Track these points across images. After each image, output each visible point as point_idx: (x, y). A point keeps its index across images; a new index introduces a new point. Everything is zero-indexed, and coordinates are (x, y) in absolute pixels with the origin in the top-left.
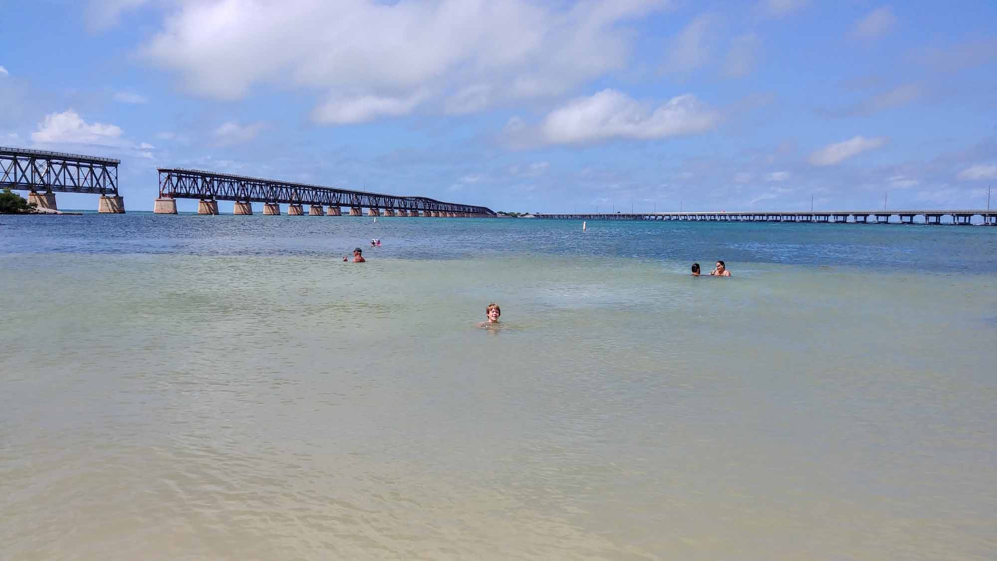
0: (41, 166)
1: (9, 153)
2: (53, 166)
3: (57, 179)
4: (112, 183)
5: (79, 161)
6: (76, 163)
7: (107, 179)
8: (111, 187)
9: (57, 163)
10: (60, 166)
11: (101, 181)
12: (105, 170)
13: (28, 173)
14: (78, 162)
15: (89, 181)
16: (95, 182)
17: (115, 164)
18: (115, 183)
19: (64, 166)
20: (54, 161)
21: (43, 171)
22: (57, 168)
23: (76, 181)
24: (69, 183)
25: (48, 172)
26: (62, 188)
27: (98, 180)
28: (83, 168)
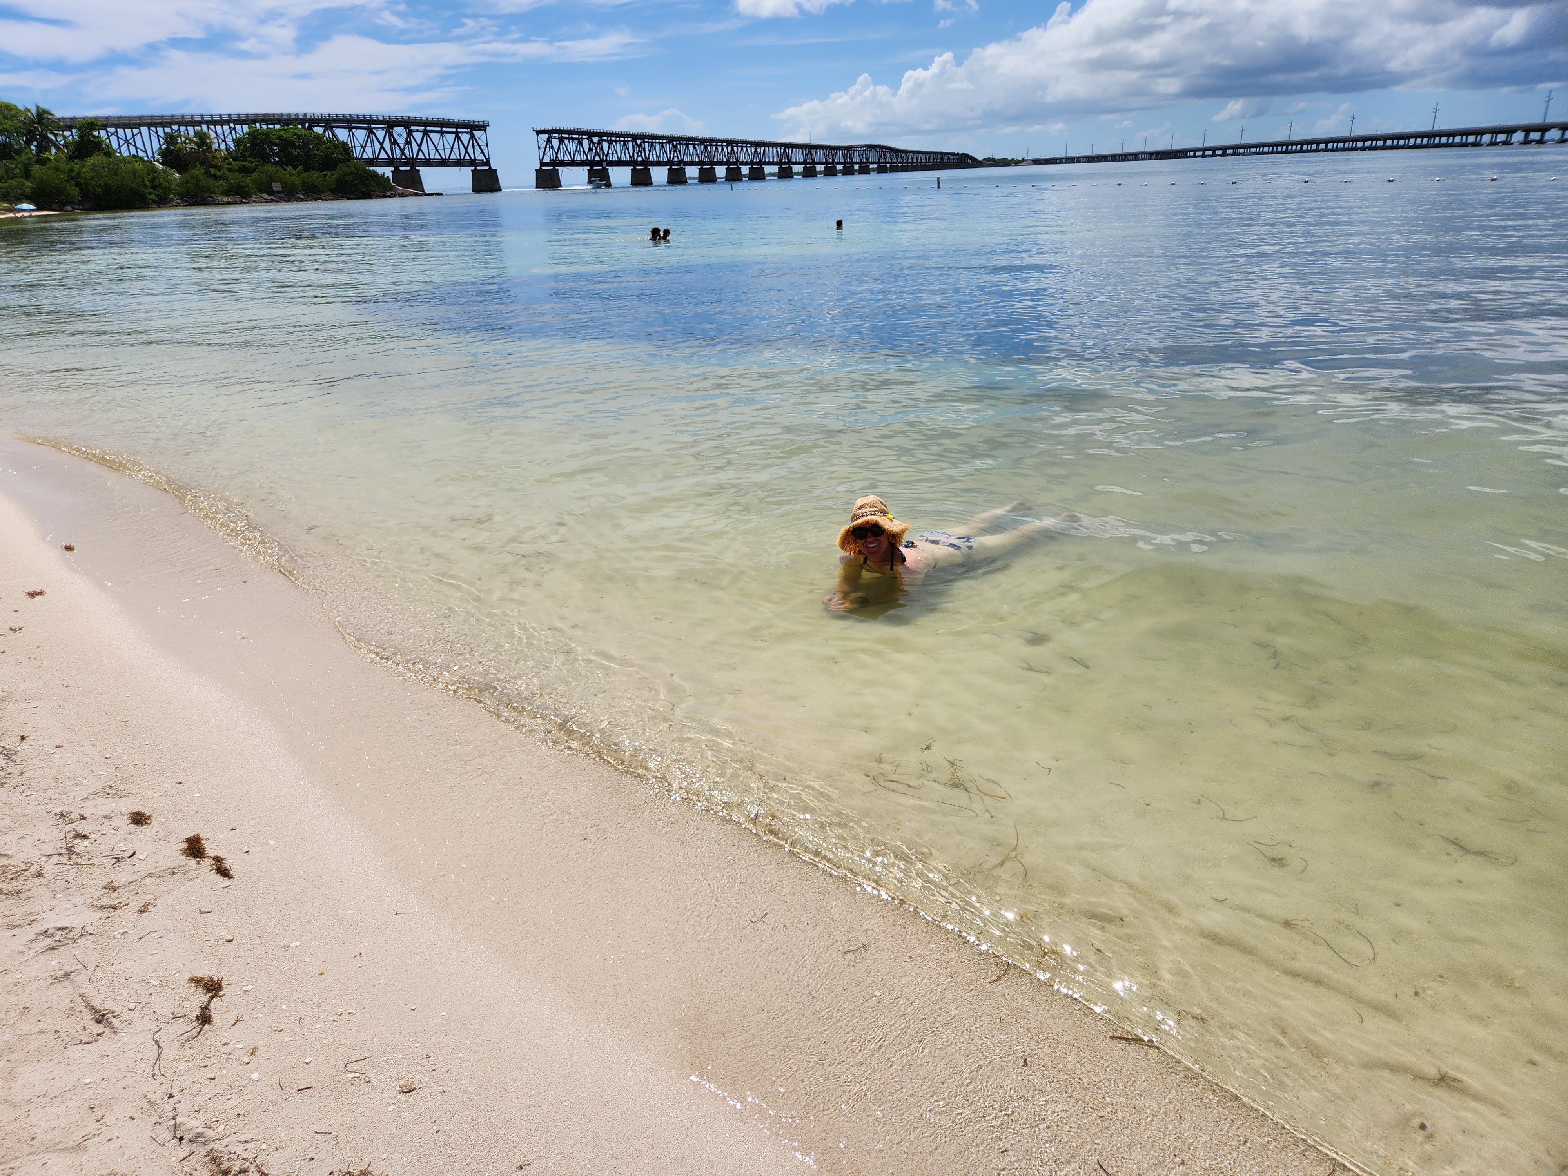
0: (400, 135)
1: (361, 122)
2: (414, 134)
3: (420, 150)
4: (482, 152)
5: (443, 125)
6: (439, 129)
7: (477, 148)
8: (481, 157)
9: (417, 131)
10: (420, 135)
11: (470, 150)
12: (472, 137)
13: (387, 145)
14: (442, 127)
15: (456, 151)
16: (463, 151)
17: (483, 127)
18: (485, 152)
19: (426, 133)
20: (413, 128)
21: (401, 141)
22: (418, 136)
23: (442, 152)
24: (434, 155)
25: (408, 143)
26: (428, 163)
27: (466, 149)
28: (447, 135)
